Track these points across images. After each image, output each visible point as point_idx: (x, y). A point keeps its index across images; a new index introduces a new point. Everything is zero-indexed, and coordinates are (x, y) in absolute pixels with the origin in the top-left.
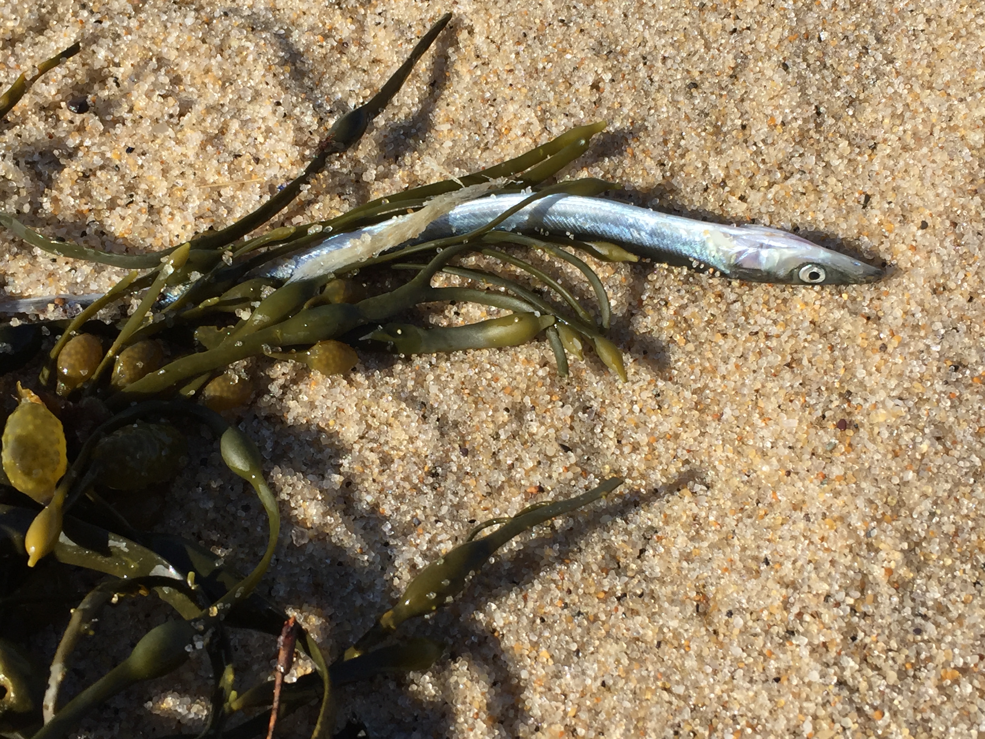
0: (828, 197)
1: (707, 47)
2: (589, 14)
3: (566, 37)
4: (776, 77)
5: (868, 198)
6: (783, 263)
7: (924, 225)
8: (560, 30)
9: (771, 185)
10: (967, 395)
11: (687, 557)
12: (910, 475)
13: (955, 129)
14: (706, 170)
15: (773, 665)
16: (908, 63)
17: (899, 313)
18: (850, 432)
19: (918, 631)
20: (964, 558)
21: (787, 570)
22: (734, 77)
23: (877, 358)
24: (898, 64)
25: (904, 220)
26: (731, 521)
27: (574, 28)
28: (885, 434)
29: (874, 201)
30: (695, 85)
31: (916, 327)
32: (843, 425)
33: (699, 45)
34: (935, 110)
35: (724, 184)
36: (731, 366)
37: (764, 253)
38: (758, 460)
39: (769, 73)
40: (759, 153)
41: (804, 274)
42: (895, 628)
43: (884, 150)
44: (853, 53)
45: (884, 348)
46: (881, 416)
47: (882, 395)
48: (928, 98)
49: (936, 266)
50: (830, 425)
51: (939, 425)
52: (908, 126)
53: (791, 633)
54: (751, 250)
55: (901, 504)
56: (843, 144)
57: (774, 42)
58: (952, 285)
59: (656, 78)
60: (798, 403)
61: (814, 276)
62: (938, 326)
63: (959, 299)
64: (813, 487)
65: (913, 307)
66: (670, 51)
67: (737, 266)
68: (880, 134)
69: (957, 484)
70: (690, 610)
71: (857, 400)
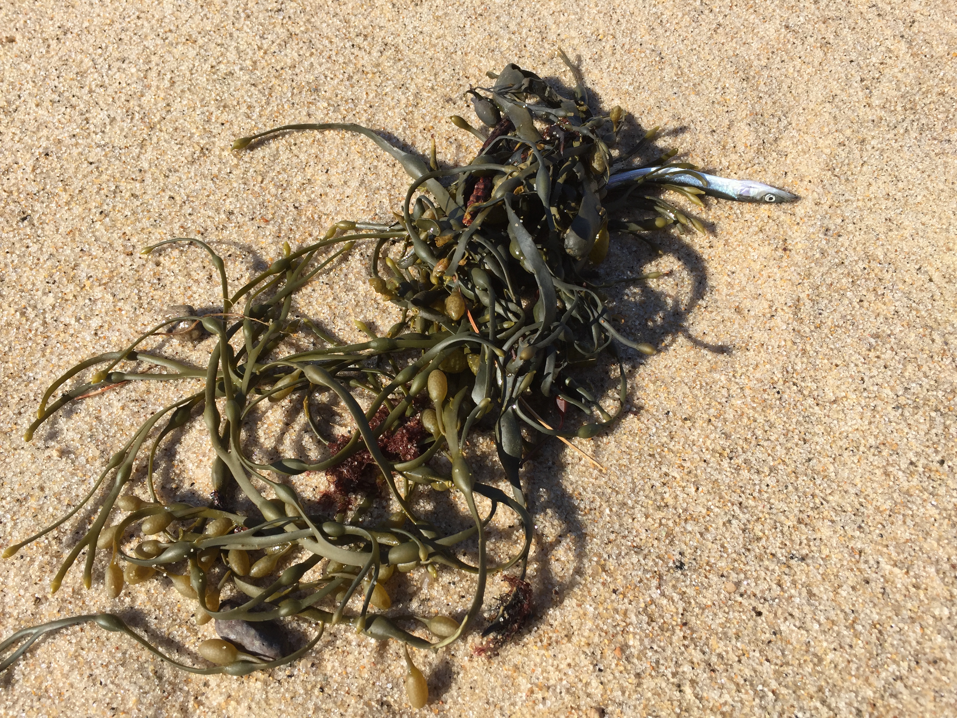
0: (770, 173)
1: (717, 117)
2: (668, 104)
3: (660, 113)
4: (746, 129)
5: (786, 173)
6: (759, 194)
7: (810, 182)
8: (657, 110)
9: (747, 168)
10: (831, 239)
11: (729, 295)
12: (813, 265)
13: (819, 148)
14: (720, 163)
15: (768, 325)
16: (797, 125)
17: (803, 211)
18: (788, 252)
19: (820, 314)
20: (836, 291)
21: (769, 297)
22: (729, 128)
23: (796, 227)
24: (794, 125)
25: (801, 180)
26: (744, 283)
27: (663, 110)
28: (802, 252)
29: (789, 174)
30: (714, 131)
31: (810, 217)
32: (785, 250)
33: (714, 117)
34: (809, 141)
35: (728, 168)
36: (738, 231)
37: (752, 190)
38: (752, 263)
39: (743, 127)
40: (741, 156)
41: (767, 198)
42: (812, 313)
43: (790, 157)
44: (776, 120)
45: (798, 224)
46: (800, 246)
47: (798, 240)
48: (807, 137)
49: (816, 195)
50: (780, 250)
51: (822, 249)
52: (800, 147)
53: (773, 316)
54: (747, 189)
55: (810, 274)
56: (774, 154)
57: (744, 116)
58: (822, 202)
59: (698, 128)
60: (767, 243)
61: (771, 199)
62: (818, 216)
63: (826, 207)
64: (776, 270)
65: (808, 210)
66: (702, 119)
67: (740, 195)
68: (789, 150)
69: (830, 268)
70: (733, 310)
71: (789, 241)
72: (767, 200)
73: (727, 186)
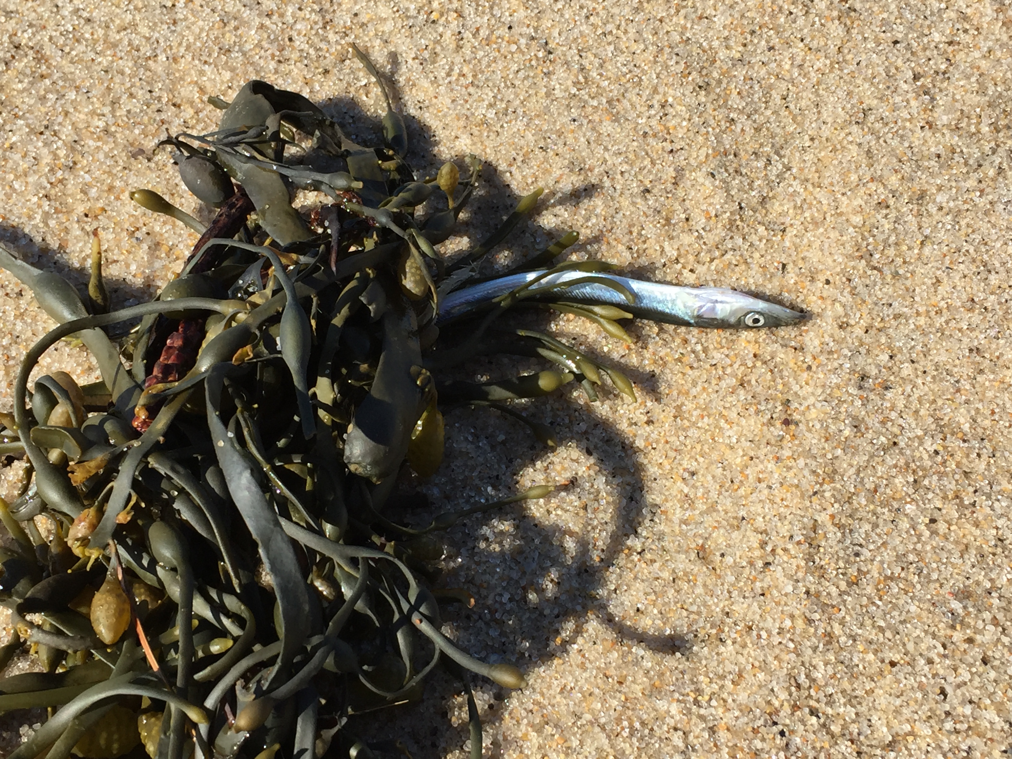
0: (755, 267)
1: (653, 163)
2: (560, 142)
3: (546, 160)
4: (707, 183)
5: (784, 266)
6: (733, 313)
7: (828, 282)
8: (541, 155)
9: (712, 260)
10: (872, 396)
11: (685, 522)
12: (839, 452)
13: (841, 214)
14: (663, 251)
15: (758, 584)
16: (801, 170)
17: (817, 342)
18: (792, 427)
19: (857, 555)
20: (883, 504)
21: (760, 522)
22: (675, 184)
23: (805, 375)
24: (794, 170)
25: (813, 280)
26: (714, 495)
27: (551, 153)
28: (818, 426)
29: (789, 267)
30: (648, 191)
31: (831, 352)
32: (787, 422)
33: (647, 162)
34: (825, 202)
35: (677, 261)
36: (699, 388)
37: (719, 306)
38: (728, 452)
39: (701, 180)
40: (700, 237)
41: (749, 321)
42: (841, 554)
43: (792, 231)
44: (761, 164)
45: (809, 368)
46: (813, 413)
47: (812, 400)
48: (820, 194)
49: (840, 310)
50: (778, 424)
51: (855, 418)
52: (807, 214)
53: (768, 564)
54: (709, 305)
55: (835, 472)
56: (761, 229)
57: (702, 158)
58: (852, 322)
59: (618, 187)
60: (752, 410)
61: (756, 321)
62: (846, 352)
63: (859, 331)
64: (771, 466)
65: (827, 339)
66: (625, 167)
67: (699, 317)
68: (788, 221)
69: (872, 456)
70: (693, 556)
71: (794, 405)
72: (750, 322)
73: (673, 301)
